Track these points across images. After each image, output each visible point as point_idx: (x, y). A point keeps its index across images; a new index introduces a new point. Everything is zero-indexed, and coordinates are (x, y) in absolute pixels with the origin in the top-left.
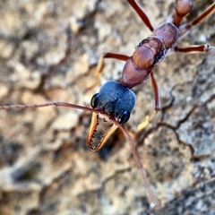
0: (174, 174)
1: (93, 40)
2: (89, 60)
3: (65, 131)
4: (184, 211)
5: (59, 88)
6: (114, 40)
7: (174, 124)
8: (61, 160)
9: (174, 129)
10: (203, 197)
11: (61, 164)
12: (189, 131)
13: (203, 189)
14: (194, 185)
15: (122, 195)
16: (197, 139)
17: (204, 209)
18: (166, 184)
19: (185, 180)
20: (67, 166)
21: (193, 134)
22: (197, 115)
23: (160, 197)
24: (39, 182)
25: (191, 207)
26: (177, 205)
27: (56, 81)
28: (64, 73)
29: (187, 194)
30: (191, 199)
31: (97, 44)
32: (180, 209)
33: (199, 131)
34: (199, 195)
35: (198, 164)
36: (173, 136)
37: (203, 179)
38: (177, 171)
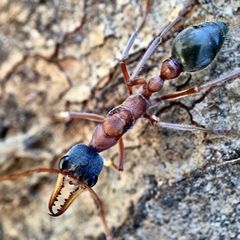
1: (110, 9)
2: (104, 31)
3: (77, 103)
4: (191, 192)
5: (73, 58)
7: (188, 104)
8: (72, 132)
9: (188, 109)
10: (213, 180)
11: (72, 136)
12: (203, 112)
13: (213, 172)
14: (205, 167)
15: (131, 171)
16: (212, 121)
17: (213, 191)
18: (176, 164)
19: (194, 162)
20: (78, 138)
21: (208, 116)
22: (215, 95)
23: (168, 176)
24: (50, 151)
25: (198, 189)
26: (186, 185)
27: (70, 51)
28: (79, 43)
29: (196, 175)
30: (200, 181)
31: (113, 14)
32: (188, 190)
33: (214, 112)
34: (209, 177)
35: (211, 146)
36: (186, 116)
37: (214, 162)
38: (188, 151)
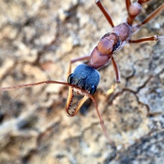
0: (134, 126)
1: (75, 27)
2: (73, 42)
3: (55, 93)
4: (142, 152)
5: (50, 62)
6: (91, 27)
7: (135, 90)
8: (52, 115)
9: (135, 93)
10: (156, 143)
11: (52, 118)
12: (146, 95)
13: (156, 137)
14: (149, 134)
15: (97, 140)
16: (152, 101)
17: (157, 151)
18: (129, 133)
19: (143, 130)
20: (56, 119)
21: (149, 97)
22: (152, 83)
23: (124, 142)
24: (36, 130)
25: (147, 150)
26: (137, 148)
27: (48, 56)
28: (54, 51)
29: (144, 140)
30: (147, 144)
31: (78, 30)
32: (139, 151)
33: (153, 94)
34: (153, 141)
35: (152, 119)
36: (134, 98)
37: (156, 130)
38: (137, 124)
